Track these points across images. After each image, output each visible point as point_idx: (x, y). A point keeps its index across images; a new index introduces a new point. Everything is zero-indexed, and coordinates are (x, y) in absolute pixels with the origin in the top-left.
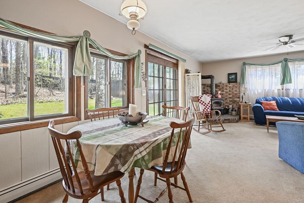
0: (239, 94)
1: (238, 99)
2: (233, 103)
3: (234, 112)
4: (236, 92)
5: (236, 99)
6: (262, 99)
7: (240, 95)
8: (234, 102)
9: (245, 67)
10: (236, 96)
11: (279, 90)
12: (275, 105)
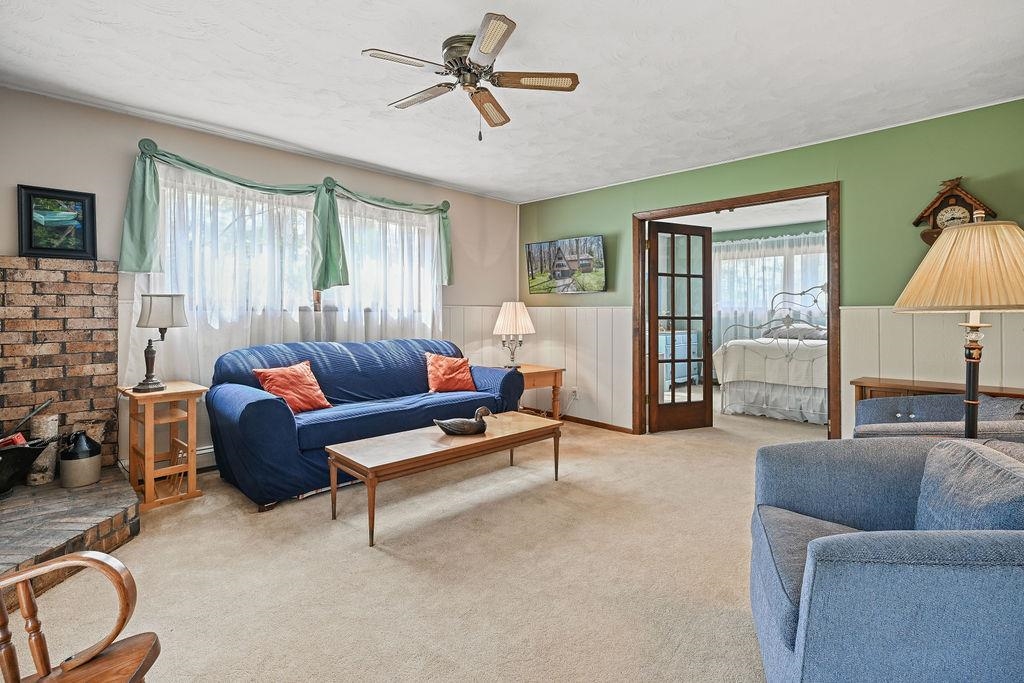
0: (109, 336)
1: (101, 369)
2: (64, 396)
3: (84, 467)
4: (89, 324)
5: (88, 369)
6: (253, 359)
7: (116, 342)
8: (72, 388)
9: (155, 174)
10: (89, 347)
11: (303, 310)
12: (312, 379)
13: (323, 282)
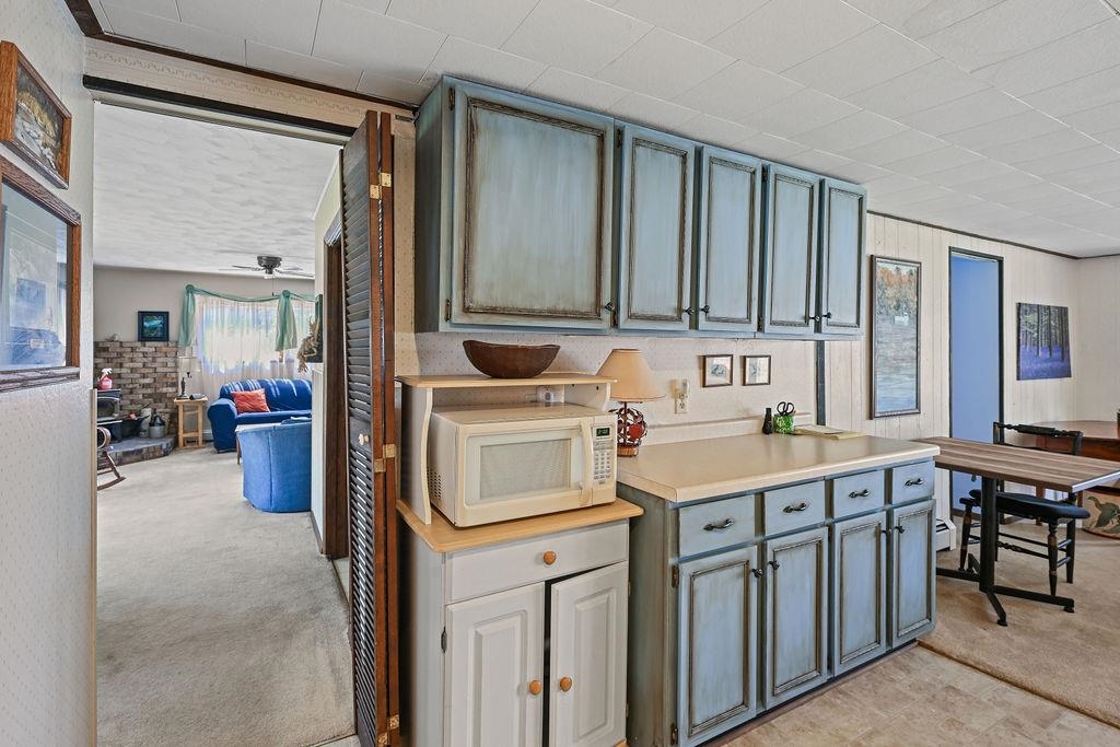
0: (174, 375)
1: (170, 390)
2: (155, 402)
3: (157, 429)
4: (165, 370)
5: (165, 390)
6: (237, 387)
7: (177, 378)
8: (159, 397)
9: (194, 300)
10: (165, 380)
11: (273, 362)
12: (263, 397)
13: (280, 347)
